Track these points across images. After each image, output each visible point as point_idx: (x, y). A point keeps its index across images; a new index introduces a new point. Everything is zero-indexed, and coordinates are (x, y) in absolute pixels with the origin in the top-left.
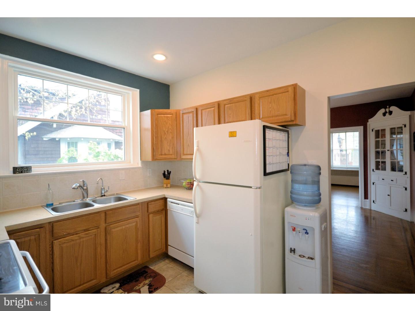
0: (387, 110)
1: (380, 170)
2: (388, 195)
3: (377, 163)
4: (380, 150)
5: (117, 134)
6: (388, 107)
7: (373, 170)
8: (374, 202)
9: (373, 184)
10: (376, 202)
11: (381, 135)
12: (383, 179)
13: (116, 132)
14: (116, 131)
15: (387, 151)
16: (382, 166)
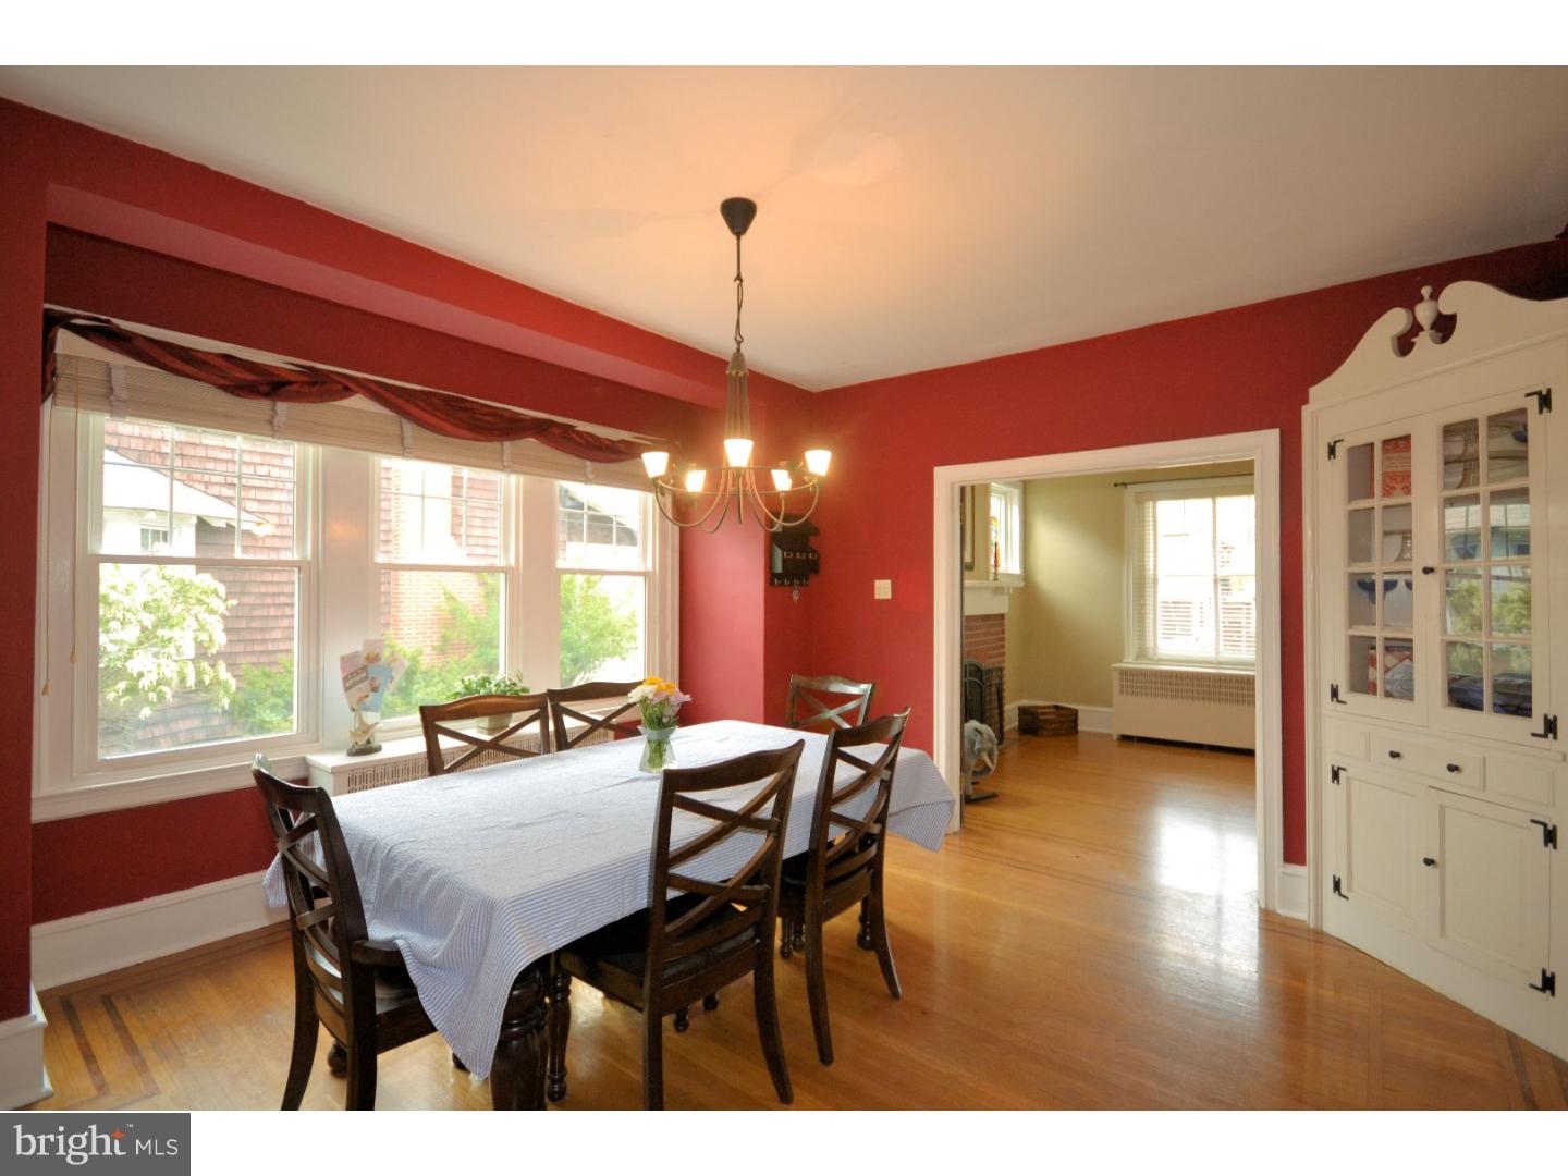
0: (1424, 313)
1: (1375, 693)
2: (1429, 862)
3: (1362, 653)
4: (1377, 569)
5: (209, 491)
6: (1426, 291)
7: (1335, 693)
8: (1337, 886)
9: (1336, 775)
10: (1350, 888)
11: (1385, 475)
12: (1394, 755)
13: (207, 484)
14: (206, 478)
15: (1418, 578)
16: (1387, 670)
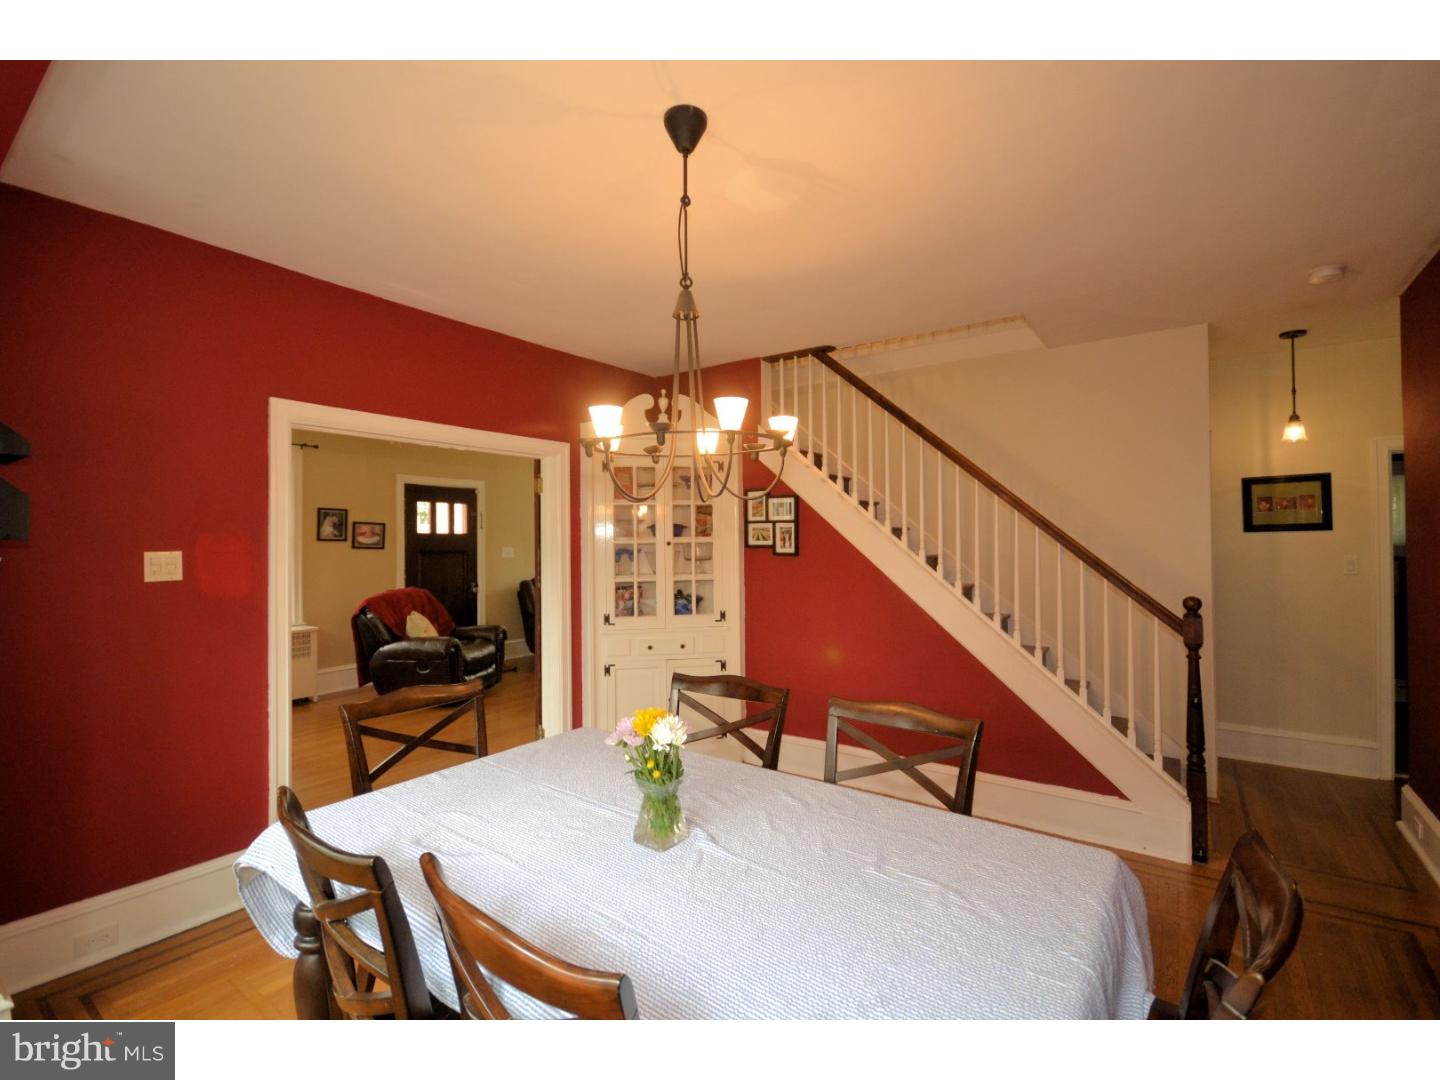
0: (662, 403)
1: (633, 615)
4: (636, 542)
6: (663, 392)
7: (607, 619)
9: (607, 671)
12: (649, 647)
